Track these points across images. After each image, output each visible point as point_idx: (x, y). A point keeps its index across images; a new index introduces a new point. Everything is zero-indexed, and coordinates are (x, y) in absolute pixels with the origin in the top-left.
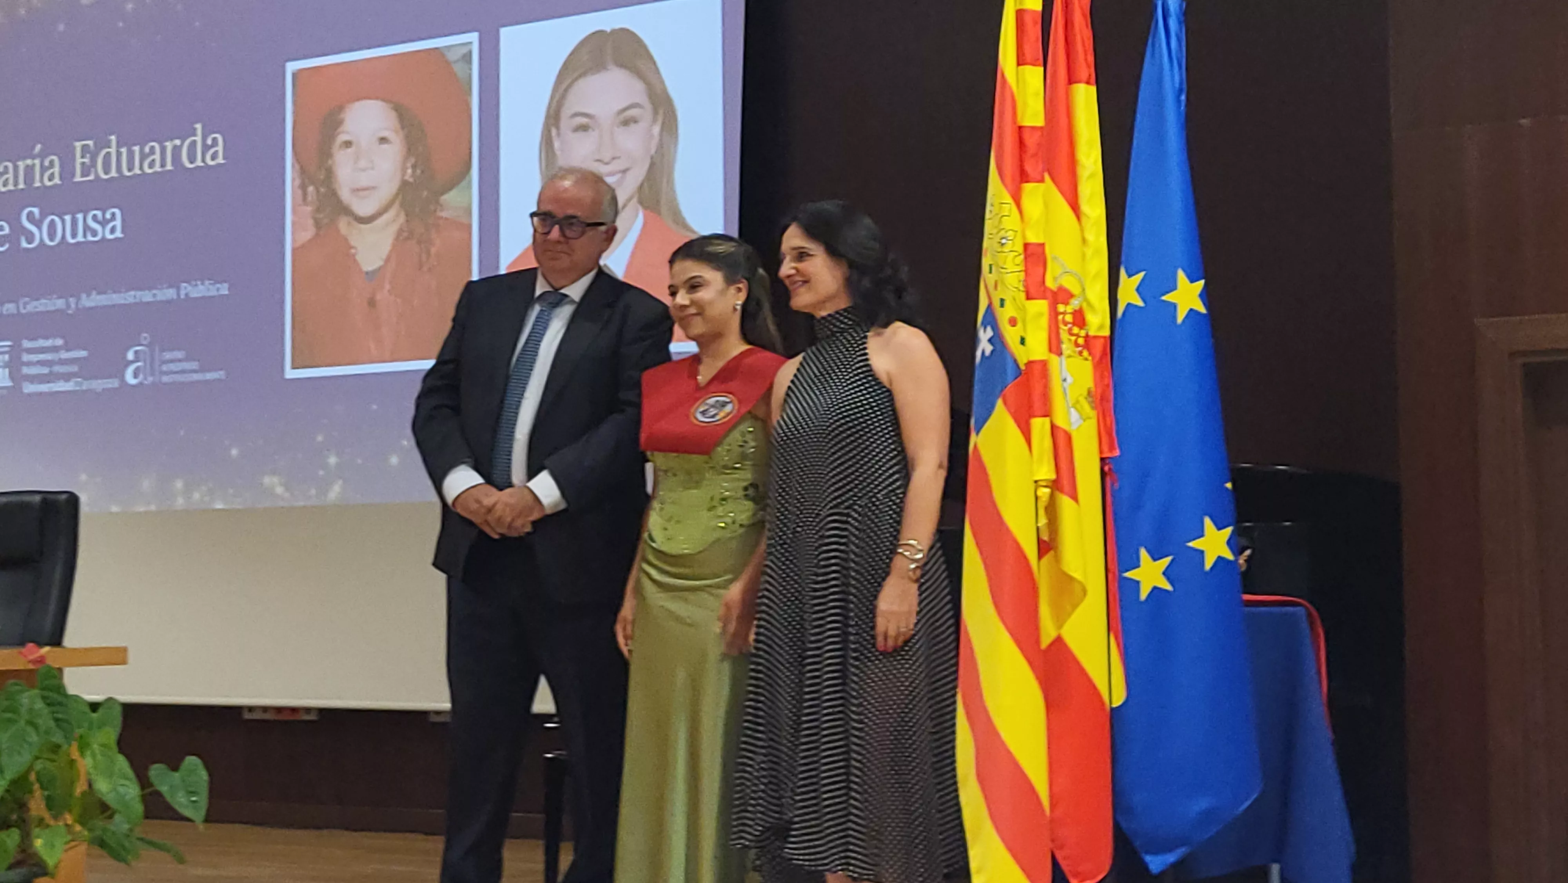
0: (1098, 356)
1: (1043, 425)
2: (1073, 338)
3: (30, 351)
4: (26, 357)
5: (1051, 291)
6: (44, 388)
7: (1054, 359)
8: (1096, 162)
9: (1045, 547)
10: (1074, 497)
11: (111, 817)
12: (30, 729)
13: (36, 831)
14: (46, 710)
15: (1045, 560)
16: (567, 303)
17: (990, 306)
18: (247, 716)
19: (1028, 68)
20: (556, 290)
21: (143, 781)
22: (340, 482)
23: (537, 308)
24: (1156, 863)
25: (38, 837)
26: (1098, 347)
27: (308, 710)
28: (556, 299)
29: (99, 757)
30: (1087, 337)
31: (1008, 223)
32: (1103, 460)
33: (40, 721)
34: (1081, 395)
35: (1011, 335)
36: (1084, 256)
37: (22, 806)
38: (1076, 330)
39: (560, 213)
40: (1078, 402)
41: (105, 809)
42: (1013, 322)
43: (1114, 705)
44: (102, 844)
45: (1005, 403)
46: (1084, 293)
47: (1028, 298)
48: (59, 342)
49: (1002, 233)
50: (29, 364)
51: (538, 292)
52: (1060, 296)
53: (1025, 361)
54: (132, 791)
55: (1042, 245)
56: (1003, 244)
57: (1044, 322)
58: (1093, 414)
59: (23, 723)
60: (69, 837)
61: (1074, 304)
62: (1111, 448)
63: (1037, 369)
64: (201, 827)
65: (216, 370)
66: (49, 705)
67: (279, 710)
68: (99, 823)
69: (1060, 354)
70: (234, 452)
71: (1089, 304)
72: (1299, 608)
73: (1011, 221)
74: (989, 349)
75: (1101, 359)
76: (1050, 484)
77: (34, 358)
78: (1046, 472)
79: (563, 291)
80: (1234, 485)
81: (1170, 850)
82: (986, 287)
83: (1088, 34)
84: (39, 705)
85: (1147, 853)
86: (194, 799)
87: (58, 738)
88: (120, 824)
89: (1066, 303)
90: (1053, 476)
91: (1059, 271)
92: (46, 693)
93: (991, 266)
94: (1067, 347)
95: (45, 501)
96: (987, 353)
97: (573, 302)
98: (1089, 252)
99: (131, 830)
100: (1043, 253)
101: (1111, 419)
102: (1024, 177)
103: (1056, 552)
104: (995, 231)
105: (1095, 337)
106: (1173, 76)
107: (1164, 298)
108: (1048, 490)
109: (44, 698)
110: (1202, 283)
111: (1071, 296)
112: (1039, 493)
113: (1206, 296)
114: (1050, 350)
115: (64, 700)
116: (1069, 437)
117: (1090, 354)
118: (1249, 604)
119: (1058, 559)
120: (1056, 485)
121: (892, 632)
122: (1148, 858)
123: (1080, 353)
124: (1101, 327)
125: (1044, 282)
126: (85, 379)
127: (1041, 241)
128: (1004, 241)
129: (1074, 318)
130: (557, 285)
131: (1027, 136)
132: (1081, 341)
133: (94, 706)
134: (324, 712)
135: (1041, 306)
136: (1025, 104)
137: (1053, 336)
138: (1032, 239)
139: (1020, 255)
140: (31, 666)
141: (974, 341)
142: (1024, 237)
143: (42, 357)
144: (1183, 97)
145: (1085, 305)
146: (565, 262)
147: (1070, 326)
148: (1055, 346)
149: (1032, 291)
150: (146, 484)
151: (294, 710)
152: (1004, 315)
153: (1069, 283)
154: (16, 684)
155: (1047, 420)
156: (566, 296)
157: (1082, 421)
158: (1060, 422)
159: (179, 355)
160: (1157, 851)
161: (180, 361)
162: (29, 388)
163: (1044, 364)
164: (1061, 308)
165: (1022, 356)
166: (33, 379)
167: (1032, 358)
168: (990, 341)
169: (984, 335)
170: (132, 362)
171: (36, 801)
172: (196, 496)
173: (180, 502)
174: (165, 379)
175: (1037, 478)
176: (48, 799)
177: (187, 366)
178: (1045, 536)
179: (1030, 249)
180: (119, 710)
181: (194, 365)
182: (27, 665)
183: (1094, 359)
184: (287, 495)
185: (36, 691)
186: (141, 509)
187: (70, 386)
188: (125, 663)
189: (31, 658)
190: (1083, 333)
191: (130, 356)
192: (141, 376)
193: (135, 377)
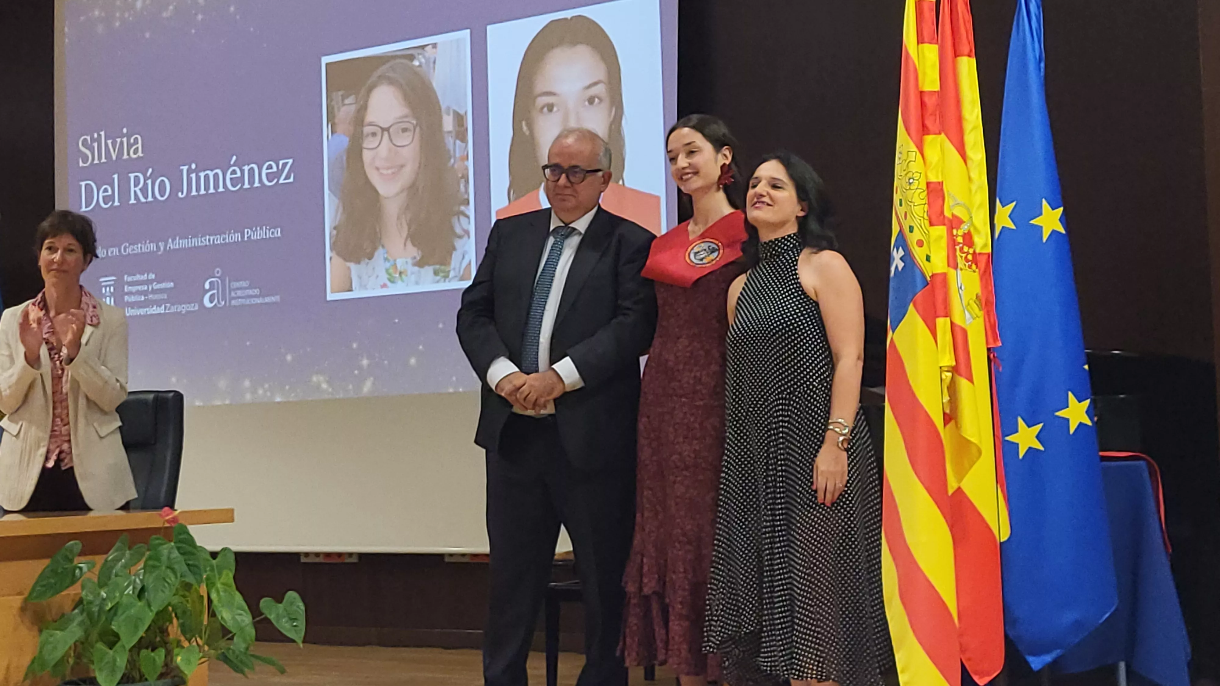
0: (983, 269)
1: (945, 323)
2: (964, 255)
3: (131, 284)
4: (126, 289)
5: (948, 219)
6: (142, 311)
7: (952, 272)
8: (977, 117)
9: (948, 418)
10: (970, 379)
11: (231, 639)
12: (169, 572)
13: (176, 651)
14: (181, 558)
15: (948, 426)
16: (576, 234)
17: (901, 232)
18: (303, 560)
19: (926, 46)
20: (567, 225)
21: (255, 610)
22: (372, 378)
23: (551, 240)
24: (1036, 663)
25: (177, 655)
26: (983, 261)
27: (349, 555)
28: (567, 231)
29: (222, 594)
30: (974, 253)
31: (914, 167)
32: (989, 350)
33: (176, 567)
34: (971, 299)
35: (919, 254)
36: (970, 190)
37: (164, 632)
38: (966, 249)
39: (566, 165)
40: (969, 304)
41: (226, 633)
42: (920, 244)
43: (1002, 540)
44: (225, 658)
45: (915, 306)
46: (972, 220)
47: (931, 224)
48: (152, 276)
49: (910, 175)
50: (130, 293)
51: (552, 228)
52: (954, 223)
53: (930, 275)
54: (246, 619)
55: (941, 184)
56: (910, 184)
57: (944, 243)
58: (981, 314)
59: (164, 568)
60: (201, 654)
61: (964, 228)
62: (995, 340)
63: (938, 280)
64: (301, 645)
65: (273, 295)
66: (181, 554)
67: (328, 555)
68: (223, 643)
69: (956, 267)
70: (289, 358)
71: (976, 229)
72: (1142, 462)
73: (917, 165)
74: (901, 265)
75: (985, 272)
76: (951, 369)
77: (134, 289)
78: (948, 360)
79: (571, 225)
80: (1089, 367)
81: (1048, 651)
82: (898, 217)
83: (969, 17)
84: (176, 554)
85: (1030, 654)
86: (295, 624)
87: (190, 579)
88: (239, 644)
89: (958, 228)
90: (954, 363)
91: (951, 203)
92: (180, 545)
93: (901, 200)
94: (961, 262)
95: (156, 399)
96: (900, 268)
97: (580, 233)
98: (974, 188)
99: (247, 649)
100: (942, 190)
101: (994, 318)
102: (925, 130)
103: (956, 423)
104: (903, 173)
105: (980, 254)
106: (1034, 50)
107: (1032, 222)
108: (949, 374)
109: (178, 549)
110: (1061, 209)
111: (961, 222)
112: (944, 377)
113: (1065, 219)
114: (949, 266)
115: (194, 551)
116: (965, 332)
117: (977, 267)
118: (1103, 459)
119: (958, 426)
120: (955, 370)
121: (830, 488)
122: (1030, 659)
123: (970, 267)
124: (985, 245)
125: (942, 212)
126: (174, 304)
127: (940, 180)
128: (911, 181)
129: (964, 240)
130: (567, 221)
131: (926, 99)
132: (970, 257)
133: (214, 555)
134: (361, 557)
135: (941, 231)
136: (924, 74)
137: (951, 255)
138: (933, 179)
139: (924, 191)
140: (167, 525)
141: (888, 259)
142: (926, 176)
144: (1042, 65)
145: (972, 230)
146: (571, 203)
147: (961, 245)
148: (952, 263)
149: (934, 220)
150: (222, 384)
151: (340, 555)
152: (913, 239)
153: (959, 212)
154: (157, 539)
155: (948, 319)
156: (574, 229)
157: (971, 320)
158: (958, 321)
159: (245, 284)
160: (1037, 653)
161: (246, 288)
162: (130, 312)
163: (944, 275)
164: (955, 232)
165: (929, 270)
166: (132, 305)
167: (936, 272)
168: (901, 259)
169: (897, 255)
170: (209, 290)
171: (173, 627)
172: (260, 392)
173: (248, 397)
174: (234, 302)
175: (941, 365)
176: (182, 626)
177: (251, 292)
178: (948, 411)
179: (932, 186)
180: (233, 557)
181: (256, 291)
182: (164, 524)
183: (980, 270)
184: (330, 390)
185: (172, 544)
186: (218, 403)
187: (161, 310)
188: (233, 521)
189: (167, 518)
190: (971, 251)
191: (207, 286)
192: (216, 301)
193: (211, 302)
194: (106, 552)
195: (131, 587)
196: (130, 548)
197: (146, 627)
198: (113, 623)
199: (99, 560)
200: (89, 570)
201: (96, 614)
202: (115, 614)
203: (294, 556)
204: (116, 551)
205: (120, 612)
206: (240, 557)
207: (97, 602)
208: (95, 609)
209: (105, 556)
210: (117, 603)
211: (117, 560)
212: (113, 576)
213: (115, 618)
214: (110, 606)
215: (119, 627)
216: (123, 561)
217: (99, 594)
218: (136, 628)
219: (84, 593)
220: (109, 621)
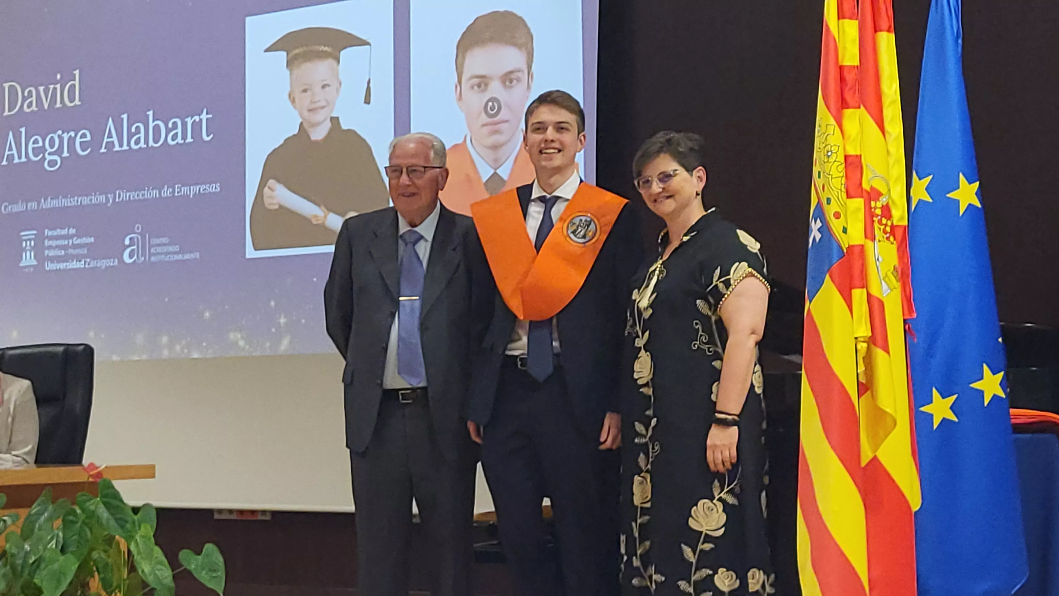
1: (861, 294)
2: (882, 227)
3: (51, 238)
5: (867, 191)
6: (62, 266)
7: (869, 244)
8: (896, 91)
9: (863, 388)
10: (886, 349)
15: (863, 398)
17: (819, 204)
18: (216, 516)
19: (847, 21)
21: (174, 563)
22: (289, 337)
26: (899, 233)
27: (264, 512)
29: (141, 547)
30: (892, 226)
31: (832, 140)
32: (905, 321)
34: (889, 270)
35: (836, 226)
36: (888, 163)
38: (884, 221)
40: (886, 275)
42: (837, 215)
43: (915, 509)
45: (831, 277)
46: (890, 193)
47: (849, 196)
48: (72, 231)
49: (829, 148)
50: (50, 248)
52: (872, 195)
53: (847, 246)
54: (166, 573)
55: (859, 157)
56: (828, 156)
57: (861, 215)
58: (897, 285)
61: (883, 200)
62: (911, 311)
63: (856, 251)
65: (192, 252)
66: (107, 508)
67: (241, 512)
69: (873, 239)
70: (207, 314)
71: (893, 201)
73: (835, 137)
74: (818, 236)
75: (902, 242)
76: (866, 340)
77: (54, 243)
78: (864, 331)
80: (1003, 340)
82: (816, 189)
84: (102, 509)
86: (215, 575)
89: (876, 200)
90: (870, 334)
91: (870, 176)
92: (105, 500)
93: (819, 173)
94: (879, 234)
95: (65, 351)
96: (817, 240)
98: (891, 161)
100: (860, 162)
101: (910, 291)
102: (844, 104)
103: (872, 394)
104: (822, 146)
105: (897, 226)
106: (952, 27)
107: (948, 195)
108: (865, 345)
109: (105, 503)
110: (978, 183)
111: (879, 194)
112: (859, 347)
113: (980, 194)
114: (866, 237)
116: (881, 304)
117: (895, 239)
119: (874, 397)
120: (871, 341)
123: (888, 239)
124: (901, 218)
125: (861, 184)
126: (94, 259)
127: (858, 153)
129: (882, 212)
131: (846, 73)
132: (888, 229)
133: (136, 510)
134: (275, 514)
135: (858, 203)
136: (845, 48)
137: (869, 227)
138: (851, 151)
139: (842, 164)
140: (91, 480)
141: (806, 230)
142: (845, 149)
143: (59, 242)
144: (960, 41)
145: (890, 201)
147: (879, 217)
148: (869, 234)
149: (852, 192)
150: (140, 339)
151: (253, 512)
152: (830, 210)
153: (879, 185)
154: (84, 494)
155: (865, 291)
157: (889, 292)
158: (874, 292)
159: (165, 240)
161: (164, 245)
162: (50, 266)
163: (861, 248)
164: (873, 204)
165: (845, 242)
166: (52, 259)
167: (852, 243)
168: (819, 230)
169: (815, 226)
170: (128, 246)
171: (95, 580)
172: (178, 348)
173: (165, 353)
174: (153, 259)
175: (856, 336)
176: (103, 580)
177: (171, 249)
178: (863, 380)
179: (850, 160)
180: (154, 512)
181: (176, 248)
182: (88, 478)
183: (897, 242)
184: (247, 347)
185: (98, 499)
186: (136, 358)
187: (81, 265)
188: (154, 477)
189: (91, 473)
190: (889, 223)
191: (127, 242)
192: (135, 257)
193: (131, 256)
194: (30, 506)
195: (54, 541)
196: (53, 503)
197: (69, 580)
198: (36, 577)
199: (23, 513)
200: (14, 523)
201: (19, 568)
202: (38, 567)
203: (209, 512)
204: (39, 505)
205: (43, 566)
206: (162, 513)
207: (22, 554)
208: (19, 562)
209: (29, 509)
210: (40, 557)
211: (39, 514)
212: (36, 530)
213: (38, 571)
214: (33, 559)
215: (42, 581)
216: (46, 515)
217: (23, 548)
218: (59, 582)
219: (8, 546)
220: (32, 575)
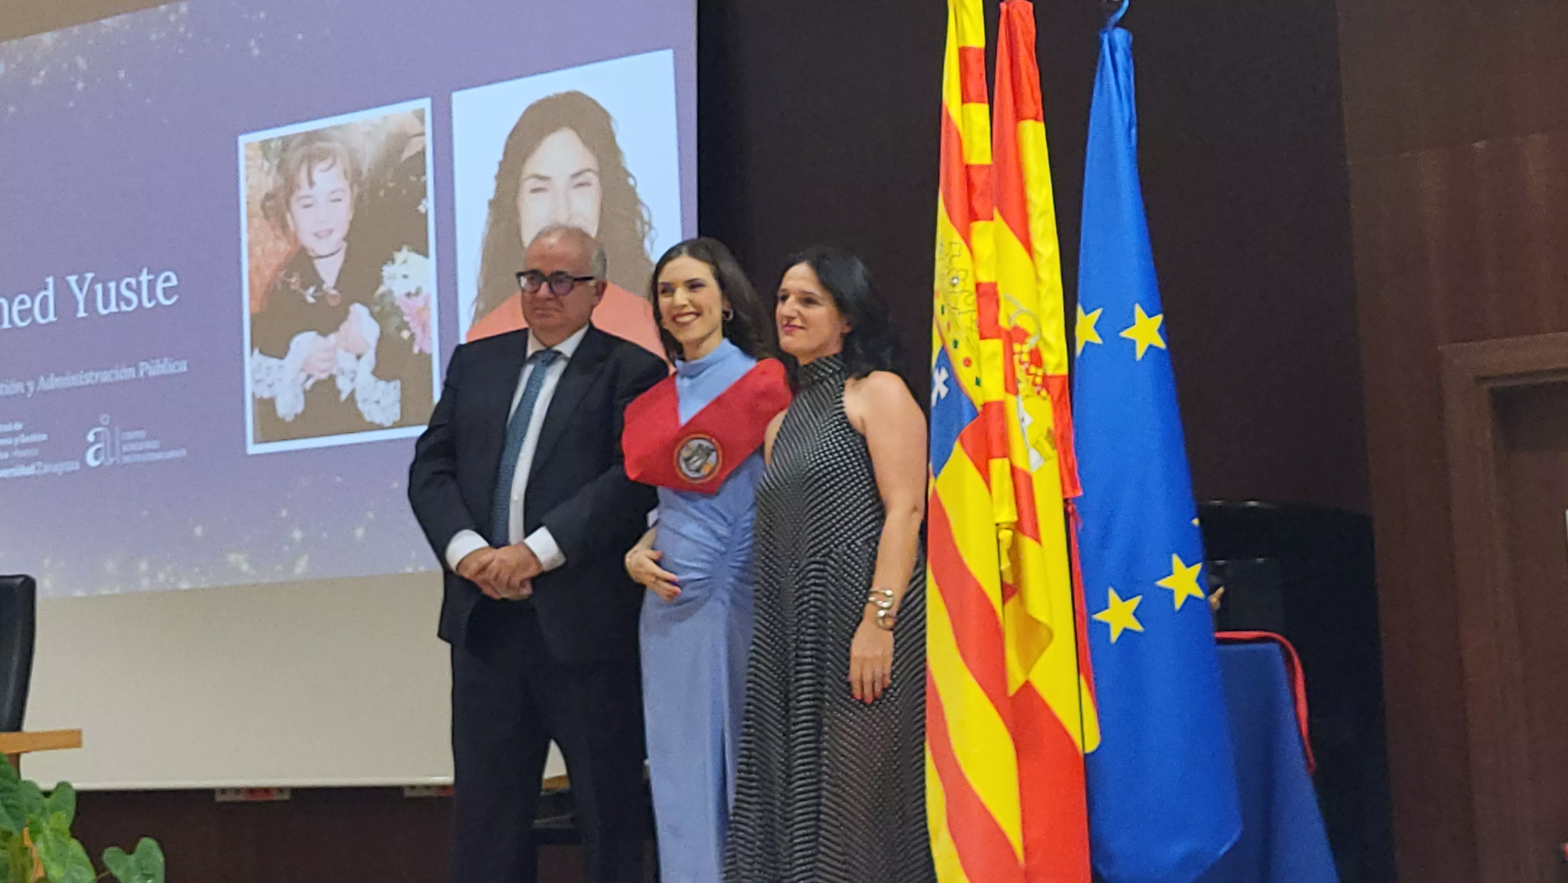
0: (1057, 395)
1: (1002, 466)
2: (1031, 378)
5: (1006, 330)
7: (1011, 400)
8: (1047, 199)
9: (1009, 591)
10: (1037, 539)
15: (1010, 604)
16: (559, 360)
17: (944, 348)
18: (220, 798)
19: (973, 106)
20: (549, 348)
22: (306, 557)
23: (530, 368)
26: (1057, 386)
27: (280, 790)
28: (548, 357)
29: (51, 843)
30: (1045, 377)
31: (958, 263)
32: (1066, 501)
34: (1040, 435)
35: (966, 377)
36: (1038, 294)
38: (1033, 369)
39: (548, 271)
40: (1037, 442)
42: (967, 363)
43: (1088, 751)
45: (963, 444)
46: (1040, 332)
47: (982, 338)
48: (19, 426)
49: (953, 273)
51: (529, 354)
52: (1015, 336)
53: (981, 402)
54: (85, 875)
55: (994, 285)
56: (954, 285)
57: (999, 362)
58: (1053, 453)
61: (1030, 344)
62: (1074, 487)
63: (994, 410)
65: (177, 448)
67: (253, 791)
69: (1017, 393)
70: (198, 531)
71: (1046, 344)
72: (1272, 645)
73: (962, 261)
74: (944, 391)
75: (1060, 398)
76: (1012, 526)
78: (1008, 514)
79: (554, 349)
80: (1201, 522)
82: (939, 328)
83: (1034, 73)
87: (9, 825)
89: (1022, 342)
90: (1015, 518)
91: (1010, 310)
93: (943, 307)
94: (1024, 386)
96: (943, 395)
97: (565, 358)
98: (1044, 291)
100: (996, 293)
101: (1072, 458)
102: (973, 216)
103: (1021, 596)
104: (946, 272)
105: (1052, 377)
106: (1122, 111)
107: (1122, 334)
108: (1009, 533)
110: (1161, 316)
111: (1027, 335)
112: (1001, 536)
113: (1165, 330)
114: (1007, 391)
115: (20, 787)
116: (1029, 478)
117: (1048, 393)
118: (1221, 641)
119: (1023, 603)
120: (1018, 527)
123: (1039, 393)
124: (1059, 365)
125: (997, 321)
126: (46, 463)
127: (993, 280)
128: (955, 281)
129: (1031, 358)
130: (549, 344)
131: (974, 175)
132: (1039, 380)
133: (47, 793)
134: (298, 791)
135: (995, 346)
136: (971, 142)
137: (1009, 376)
138: (984, 278)
139: (972, 294)
142: (975, 276)
144: (1134, 132)
145: (1041, 346)
147: (1026, 365)
148: (1011, 387)
149: (986, 333)
150: (111, 566)
151: (267, 790)
152: (958, 356)
153: (1025, 323)
155: (1006, 461)
156: (558, 353)
157: (1042, 462)
158: (1020, 463)
159: (140, 434)
161: (140, 440)
163: (1001, 406)
164: (1017, 347)
165: (978, 397)
167: (989, 399)
168: (945, 382)
169: (939, 377)
170: (93, 443)
172: (161, 576)
173: (145, 583)
174: (126, 459)
175: (998, 520)
177: (149, 445)
178: (1009, 580)
179: (982, 289)
180: (73, 797)
181: (156, 444)
183: (1052, 398)
184: (253, 572)
186: (106, 592)
187: (31, 471)
188: (80, 746)
190: (1040, 372)
191: (91, 438)
192: (103, 457)
193: (96, 459)
203: (206, 792)
